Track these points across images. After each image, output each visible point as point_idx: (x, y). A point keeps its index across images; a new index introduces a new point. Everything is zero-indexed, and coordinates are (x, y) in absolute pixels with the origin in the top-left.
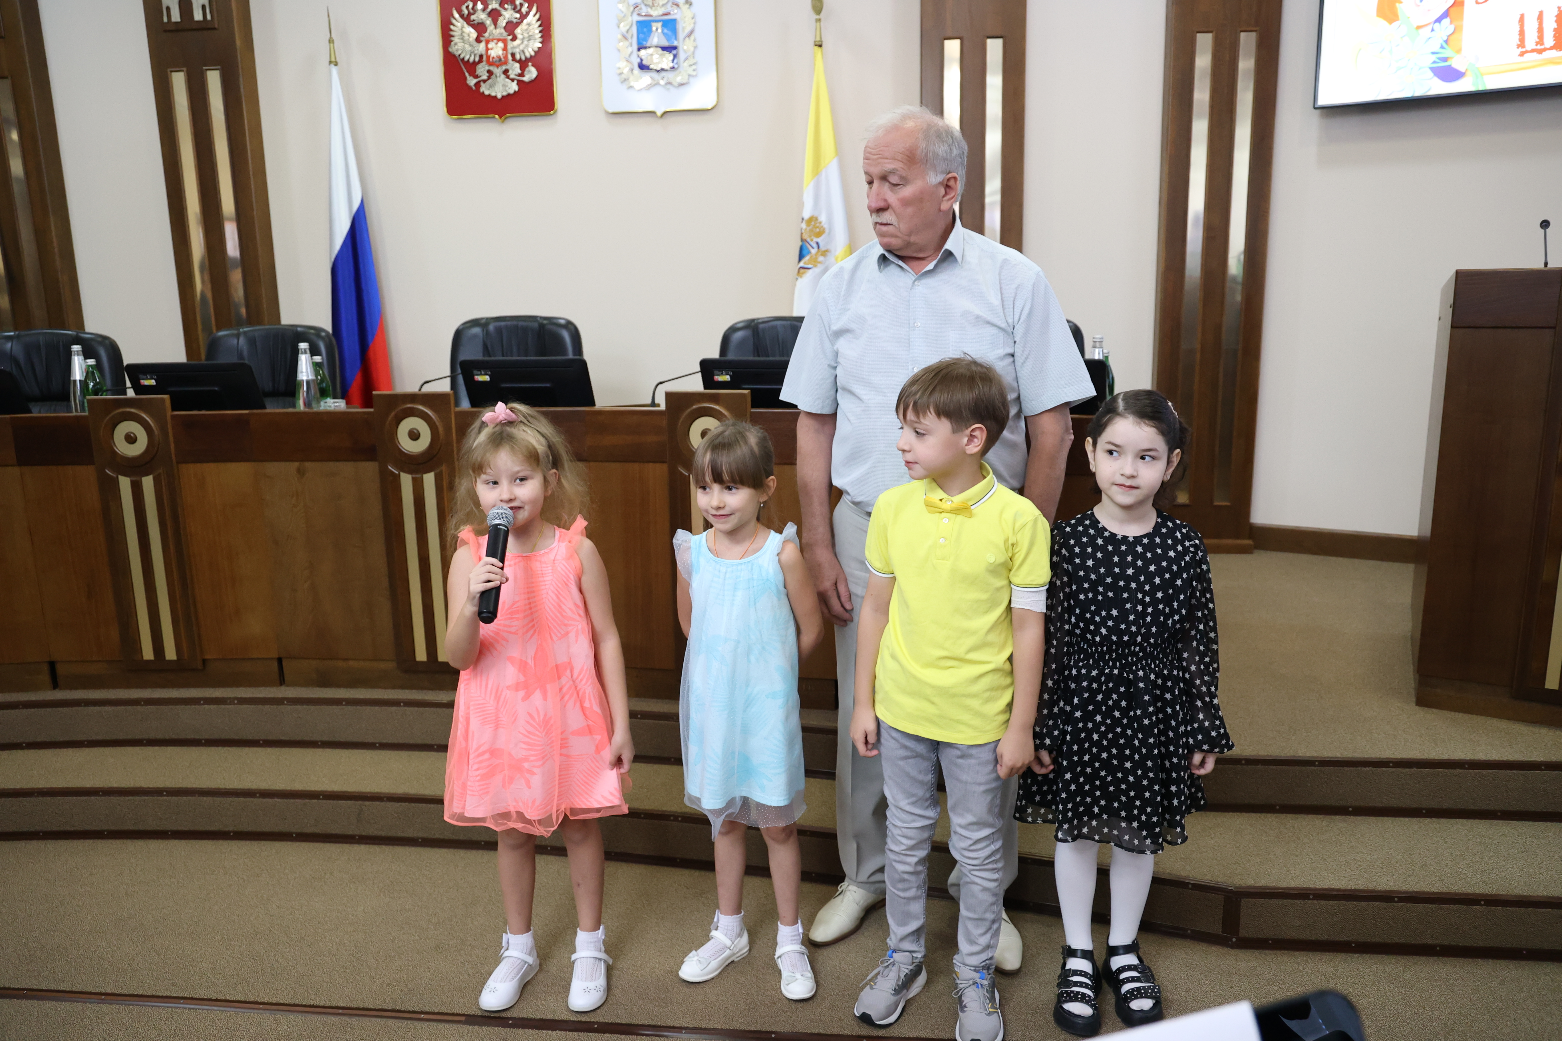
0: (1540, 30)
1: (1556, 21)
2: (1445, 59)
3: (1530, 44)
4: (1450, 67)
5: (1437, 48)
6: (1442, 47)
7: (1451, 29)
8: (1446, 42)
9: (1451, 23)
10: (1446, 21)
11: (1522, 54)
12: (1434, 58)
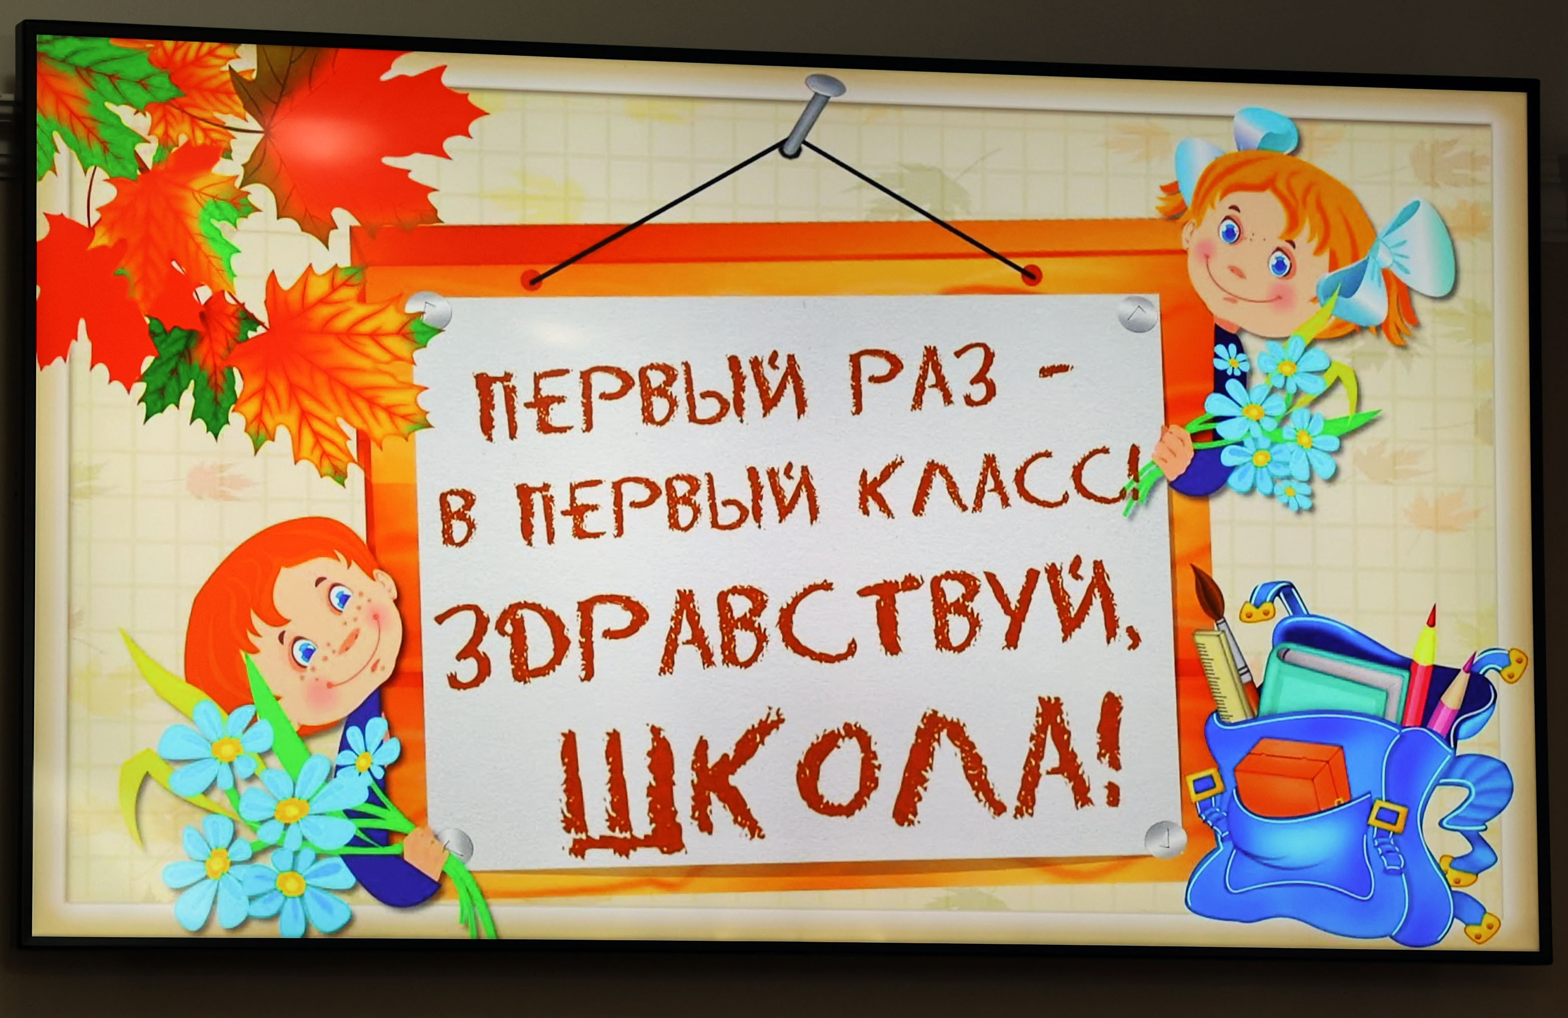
0: (617, 785)
1: (651, 768)
2: (385, 837)
3: (597, 826)
4: (399, 858)
5: (359, 802)
6: (373, 799)
7: (392, 750)
8: (383, 784)
9: (391, 733)
10: (377, 726)
11: (578, 849)
12: (352, 828)
